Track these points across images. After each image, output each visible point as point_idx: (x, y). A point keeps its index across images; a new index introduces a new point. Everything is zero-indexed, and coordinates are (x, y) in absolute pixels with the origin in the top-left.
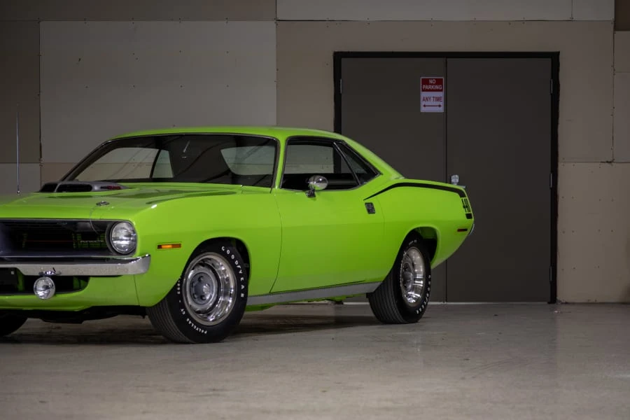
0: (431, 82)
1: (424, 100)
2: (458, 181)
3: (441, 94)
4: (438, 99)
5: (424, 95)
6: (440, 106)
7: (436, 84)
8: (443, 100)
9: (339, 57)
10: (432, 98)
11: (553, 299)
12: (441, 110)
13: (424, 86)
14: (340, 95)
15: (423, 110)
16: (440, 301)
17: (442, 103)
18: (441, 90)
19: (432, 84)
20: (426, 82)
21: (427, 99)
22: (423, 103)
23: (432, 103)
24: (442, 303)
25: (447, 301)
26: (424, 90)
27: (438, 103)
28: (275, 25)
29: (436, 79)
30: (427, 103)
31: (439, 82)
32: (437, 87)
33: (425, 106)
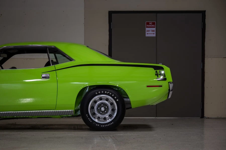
0: (150, 23)
3: (154, 29)
4: (153, 31)
5: (147, 29)
6: (154, 34)
8: (155, 31)
9: (111, 13)
11: (203, 116)
12: (154, 35)
13: (147, 26)
15: (147, 35)
17: (155, 33)
18: (155, 27)
19: (150, 25)
20: (148, 24)
21: (148, 31)
22: (147, 33)
23: (150, 32)
24: (155, 118)
25: (157, 117)
29: (152, 22)
30: (148, 33)
31: (153, 24)
32: (153, 26)
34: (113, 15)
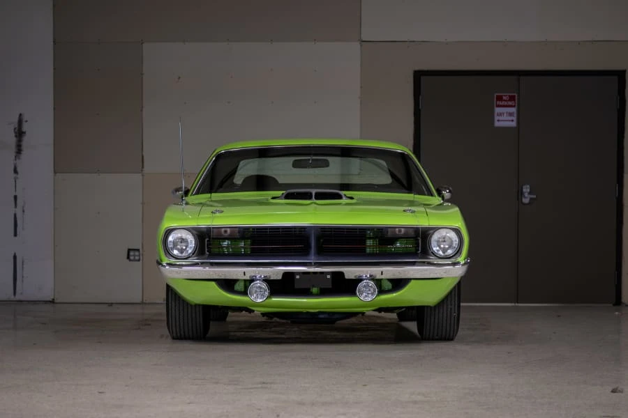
0: (504, 98)
1: (498, 115)
2: (528, 190)
3: (514, 110)
4: (511, 114)
5: (498, 110)
6: (513, 121)
7: (509, 100)
8: (515, 115)
9: (418, 75)
10: (505, 114)
11: (618, 301)
12: (514, 124)
13: (498, 102)
14: (420, 110)
15: (497, 124)
16: (511, 302)
17: (515, 118)
18: (514, 106)
19: (505, 100)
20: (499, 98)
21: (500, 114)
22: (496, 118)
23: (505, 117)
24: (513, 304)
25: (518, 303)
26: (498, 106)
27: (510, 118)
28: (359, 46)
29: (509, 96)
30: (501, 118)
31: (512, 98)
32: (510, 103)
33: (498, 121)
34: (423, 79)
